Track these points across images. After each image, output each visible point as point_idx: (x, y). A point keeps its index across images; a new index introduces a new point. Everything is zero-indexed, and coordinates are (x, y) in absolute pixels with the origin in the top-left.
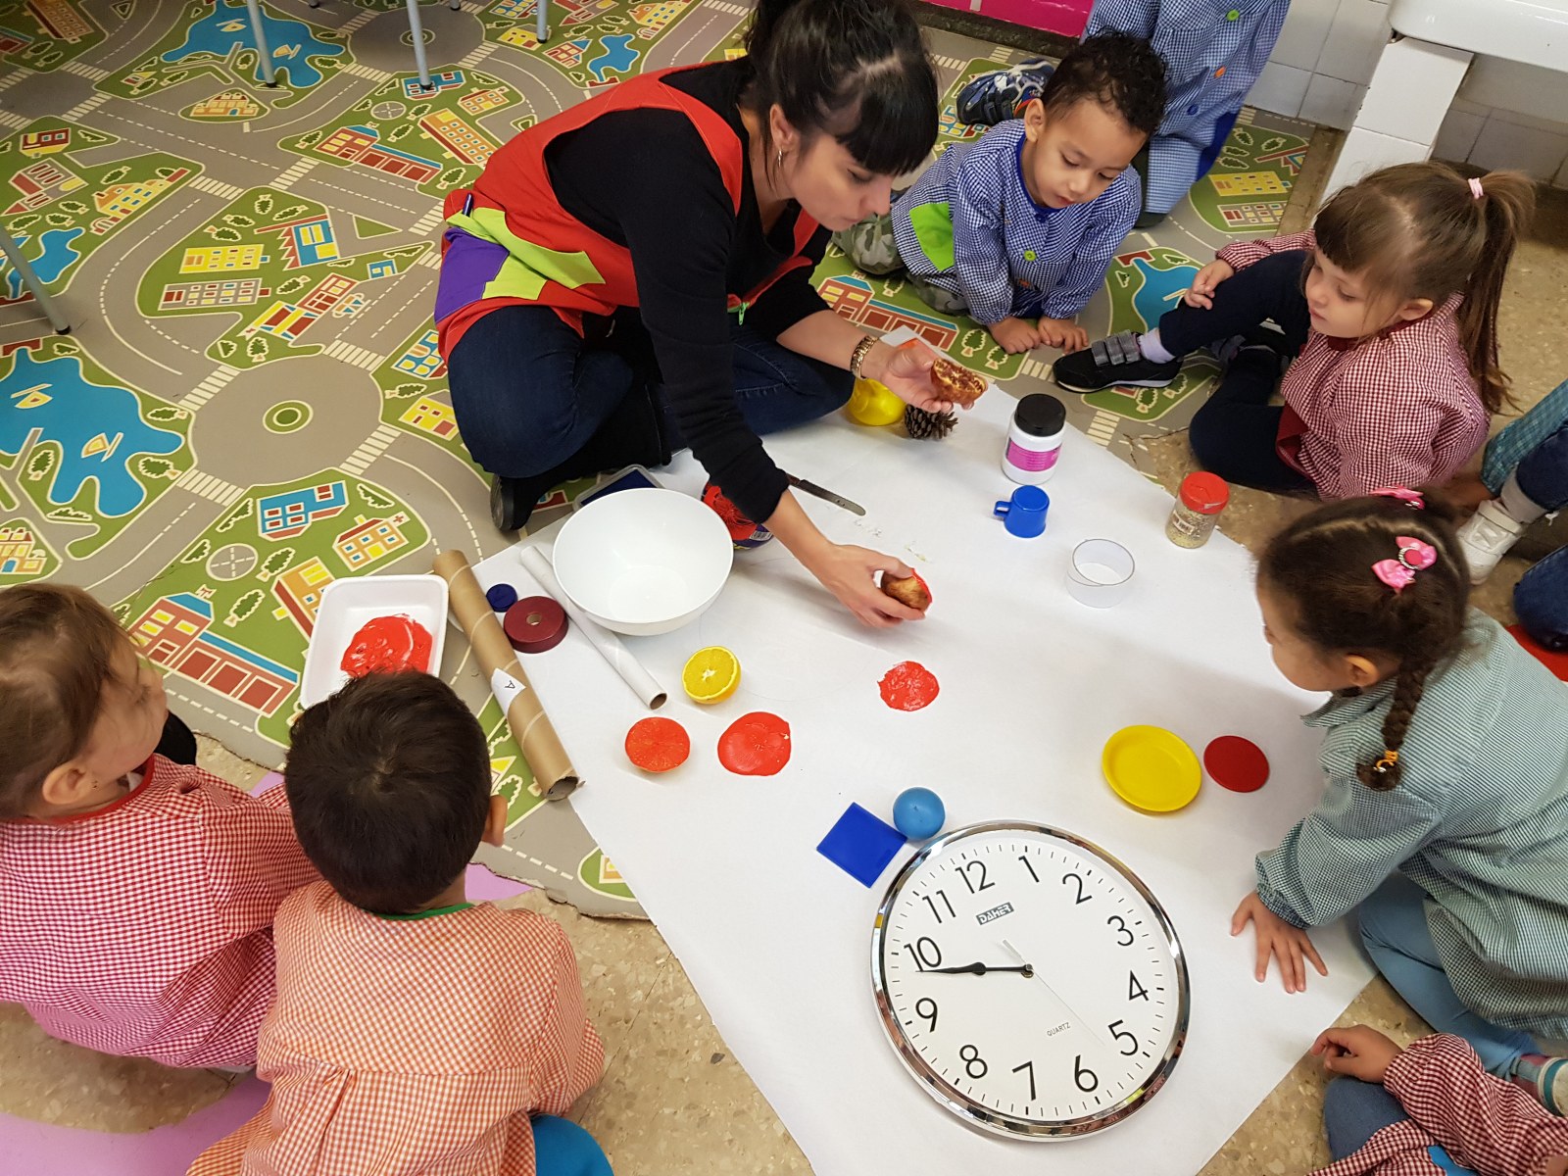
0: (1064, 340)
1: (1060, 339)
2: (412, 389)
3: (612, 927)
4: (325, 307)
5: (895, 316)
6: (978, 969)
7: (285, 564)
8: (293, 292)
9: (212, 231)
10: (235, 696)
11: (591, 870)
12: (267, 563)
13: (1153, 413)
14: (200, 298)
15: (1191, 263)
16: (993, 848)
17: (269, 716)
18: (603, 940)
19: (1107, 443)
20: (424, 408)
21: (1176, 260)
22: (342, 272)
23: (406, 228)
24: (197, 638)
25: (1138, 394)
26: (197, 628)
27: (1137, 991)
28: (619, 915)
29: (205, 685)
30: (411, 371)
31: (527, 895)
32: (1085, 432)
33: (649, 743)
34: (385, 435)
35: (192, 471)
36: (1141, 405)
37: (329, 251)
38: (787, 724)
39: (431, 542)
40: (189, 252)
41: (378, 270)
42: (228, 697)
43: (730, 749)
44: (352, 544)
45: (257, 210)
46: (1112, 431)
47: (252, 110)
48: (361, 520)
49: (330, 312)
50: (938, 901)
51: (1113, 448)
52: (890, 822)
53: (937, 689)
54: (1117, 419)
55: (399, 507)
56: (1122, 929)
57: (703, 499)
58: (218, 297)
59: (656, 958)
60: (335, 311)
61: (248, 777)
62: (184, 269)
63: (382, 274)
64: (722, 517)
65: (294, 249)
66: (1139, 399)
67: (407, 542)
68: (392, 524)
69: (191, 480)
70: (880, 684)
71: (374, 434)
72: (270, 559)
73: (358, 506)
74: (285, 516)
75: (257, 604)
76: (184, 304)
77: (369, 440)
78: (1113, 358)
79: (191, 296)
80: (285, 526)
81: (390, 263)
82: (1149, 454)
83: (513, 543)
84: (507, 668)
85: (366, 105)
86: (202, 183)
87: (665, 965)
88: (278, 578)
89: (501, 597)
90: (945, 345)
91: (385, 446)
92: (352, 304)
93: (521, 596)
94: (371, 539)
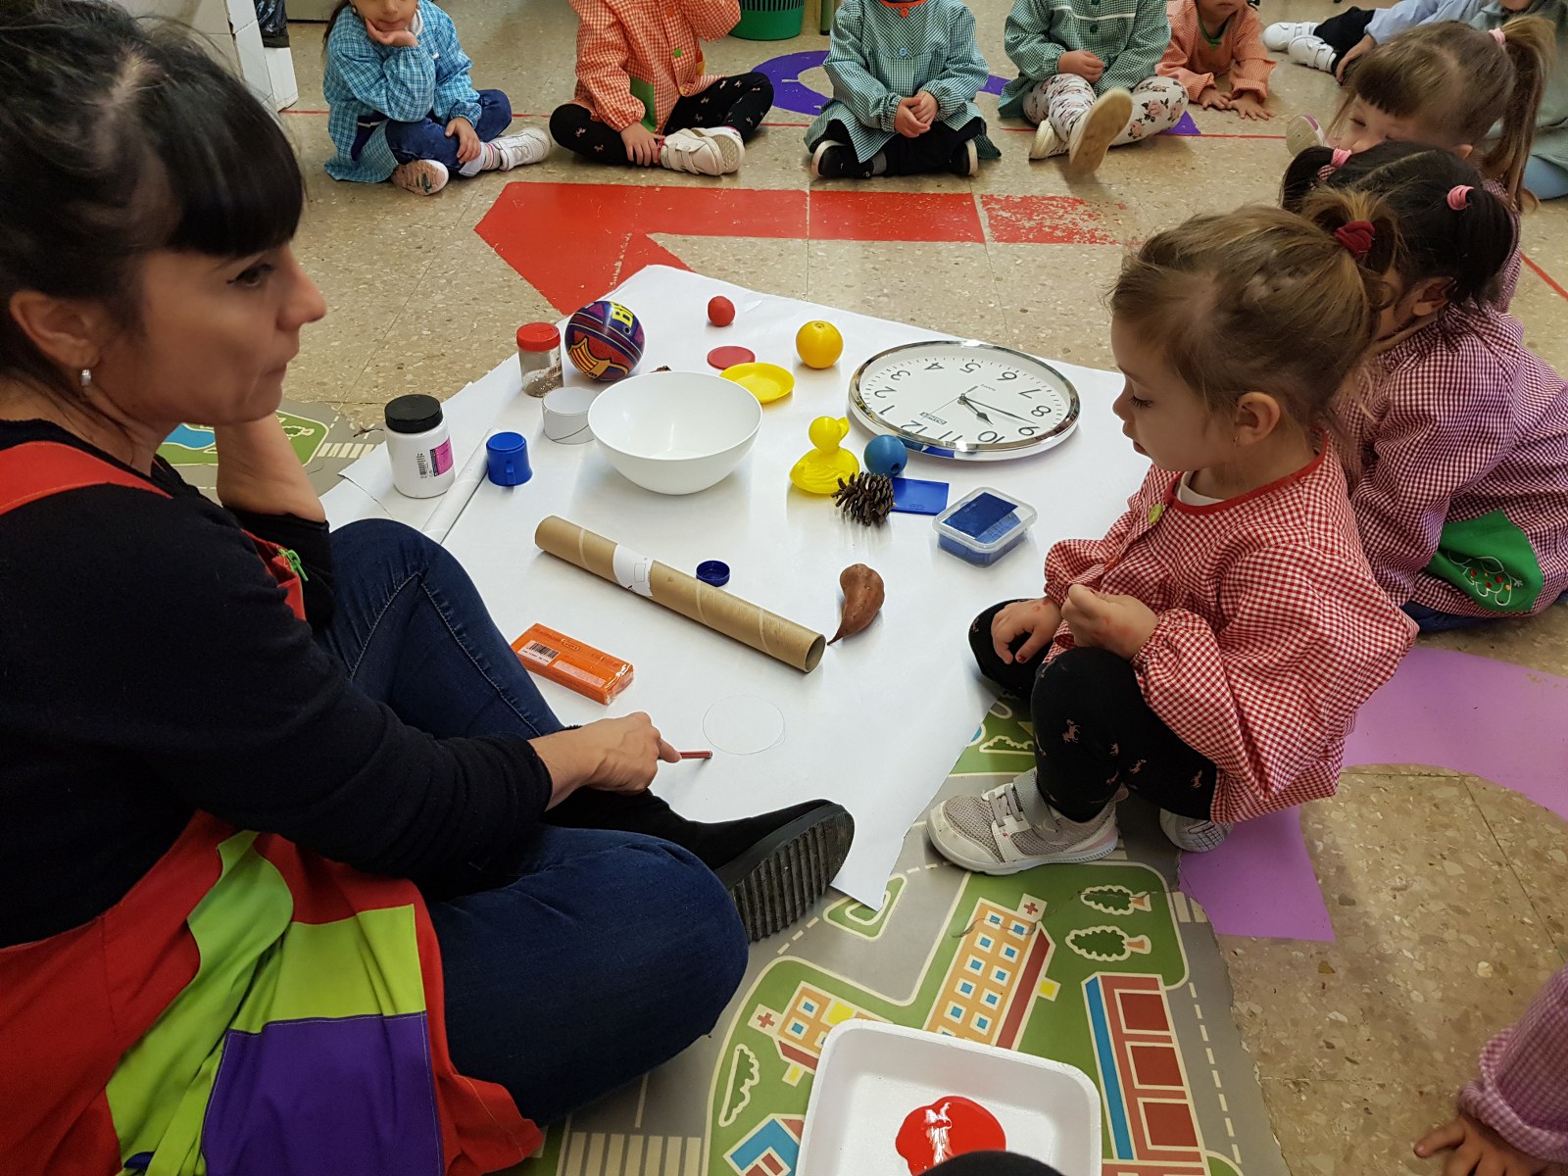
10: (1168, 1039)
17: (1159, 977)
29: (1186, 1088)
42: (1175, 1045)
67: (803, 985)
68: (778, 1026)
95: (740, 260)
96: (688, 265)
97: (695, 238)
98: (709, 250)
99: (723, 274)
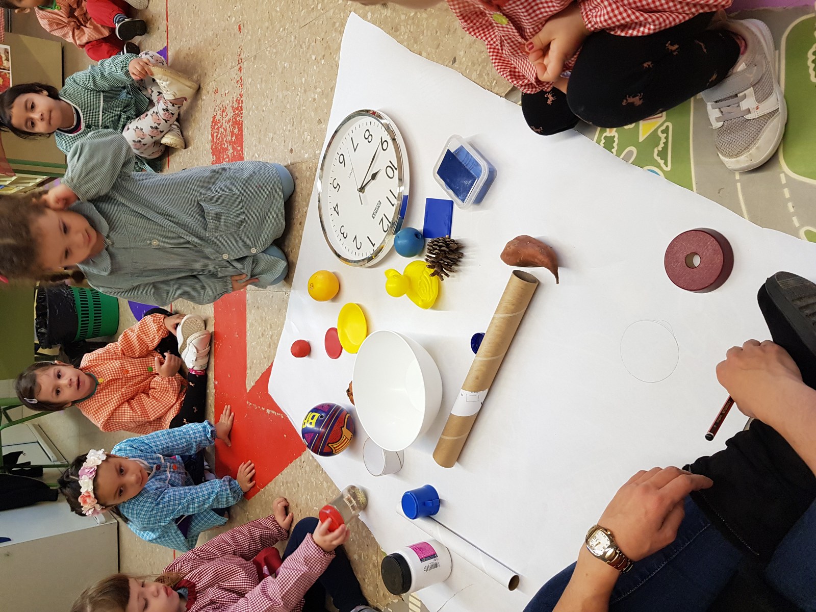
6: (374, 177)
95: (262, 334)
96: (267, 367)
97: (248, 361)
98: (257, 353)
99: (273, 345)
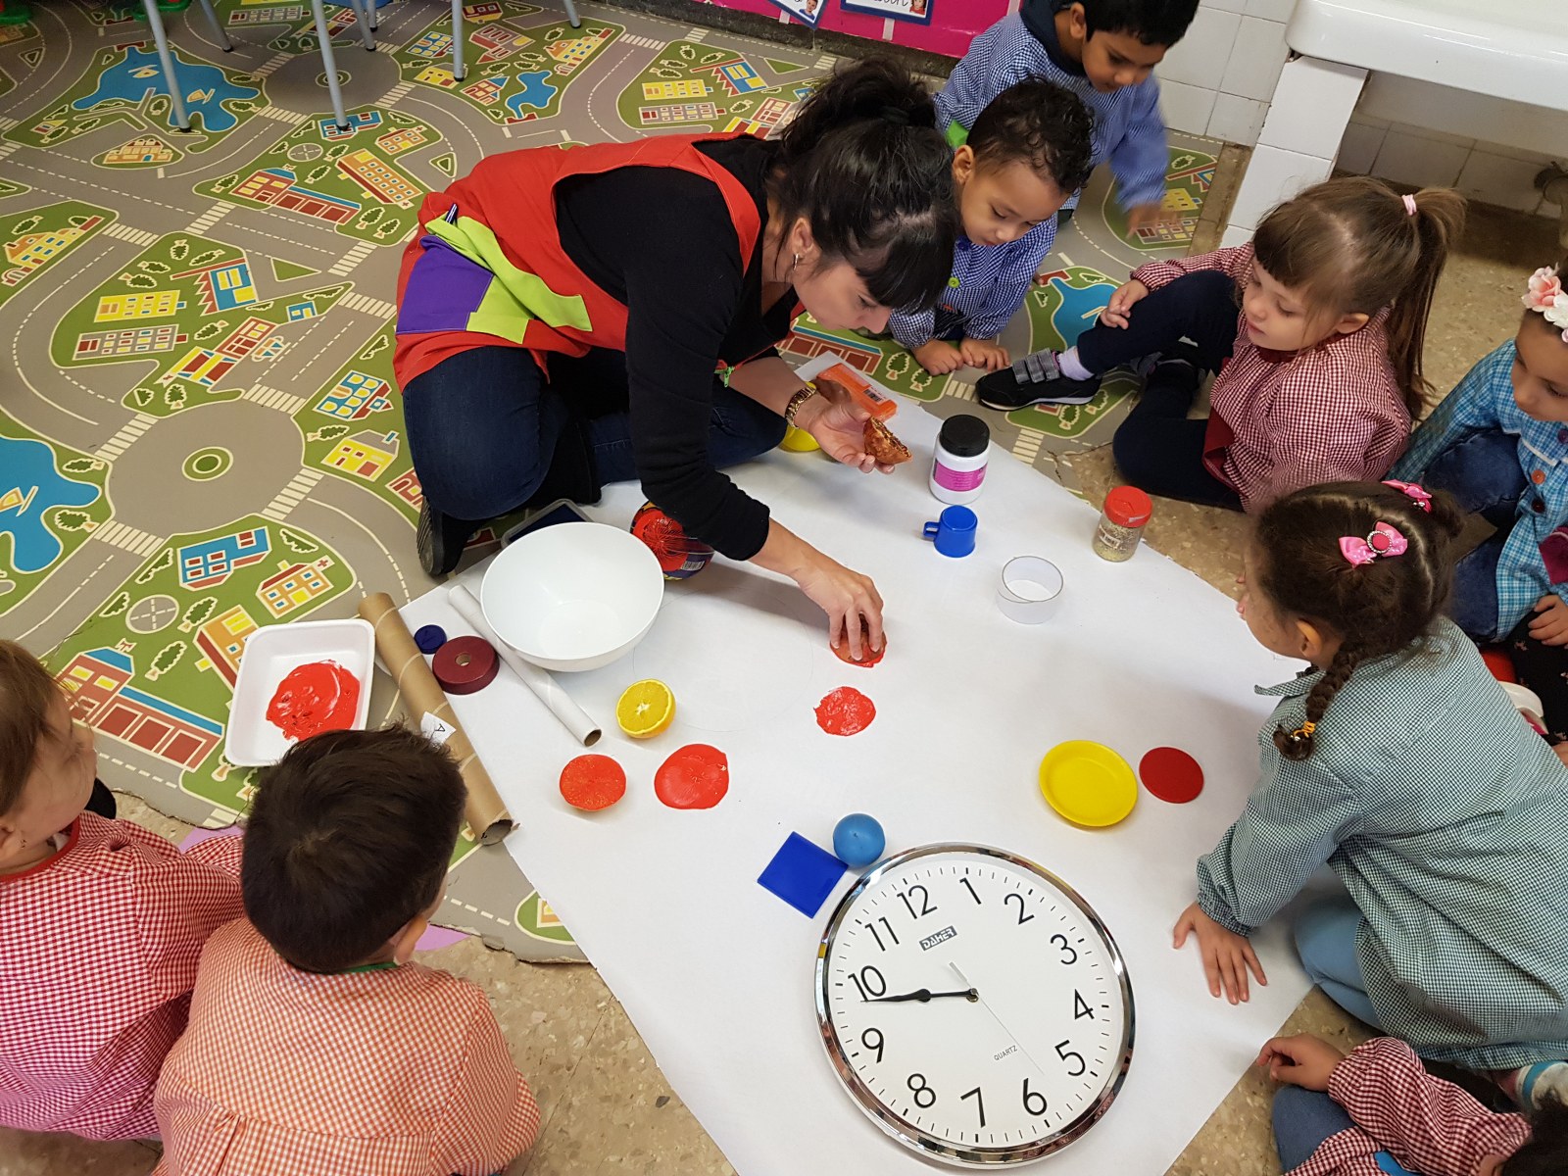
0: (986, 360)
1: (982, 360)
2: (335, 431)
3: (551, 972)
4: (243, 352)
5: (820, 342)
6: (923, 996)
7: (208, 614)
8: (211, 339)
9: (127, 278)
10: (157, 751)
11: (528, 915)
12: (188, 614)
13: (1075, 430)
14: (116, 346)
15: (1108, 281)
16: (935, 872)
17: (194, 771)
18: (542, 986)
19: (1032, 461)
20: (347, 450)
21: (1093, 279)
22: (260, 316)
23: (325, 269)
24: (117, 694)
25: (1061, 411)
26: (116, 683)
27: (1082, 1009)
28: (558, 960)
29: (126, 742)
30: (333, 412)
31: (462, 945)
32: (1011, 452)
33: (583, 781)
34: (308, 478)
35: (109, 523)
36: (1064, 422)
37: (248, 295)
38: (724, 756)
39: (357, 585)
40: (103, 301)
41: (297, 313)
42: (151, 753)
43: (667, 783)
44: (275, 591)
45: (173, 255)
46: (1037, 448)
47: (166, 156)
48: (284, 566)
49: (250, 356)
50: (880, 928)
51: (1039, 465)
52: (832, 852)
53: (873, 712)
54: (1041, 437)
55: (323, 551)
56: (1065, 948)
57: (632, 532)
58: (133, 346)
59: (598, 1002)
60: (255, 355)
61: (173, 834)
62: (99, 318)
63: (302, 316)
64: (652, 549)
65: (211, 294)
66: (1062, 415)
67: (332, 586)
68: (316, 568)
69: (111, 532)
70: (816, 710)
71: (297, 478)
72: (191, 609)
73: (281, 552)
74: (206, 565)
75: (179, 656)
76: (99, 353)
77: (291, 485)
78: (1034, 376)
79: (106, 345)
80: (207, 574)
81: (310, 305)
82: (1074, 470)
83: (440, 584)
84: (436, 711)
85: (283, 147)
86: (116, 231)
87: (606, 1008)
88: (201, 628)
89: (430, 639)
90: (869, 370)
91: (308, 490)
92: (271, 347)
93: (451, 636)
94: (295, 585)
